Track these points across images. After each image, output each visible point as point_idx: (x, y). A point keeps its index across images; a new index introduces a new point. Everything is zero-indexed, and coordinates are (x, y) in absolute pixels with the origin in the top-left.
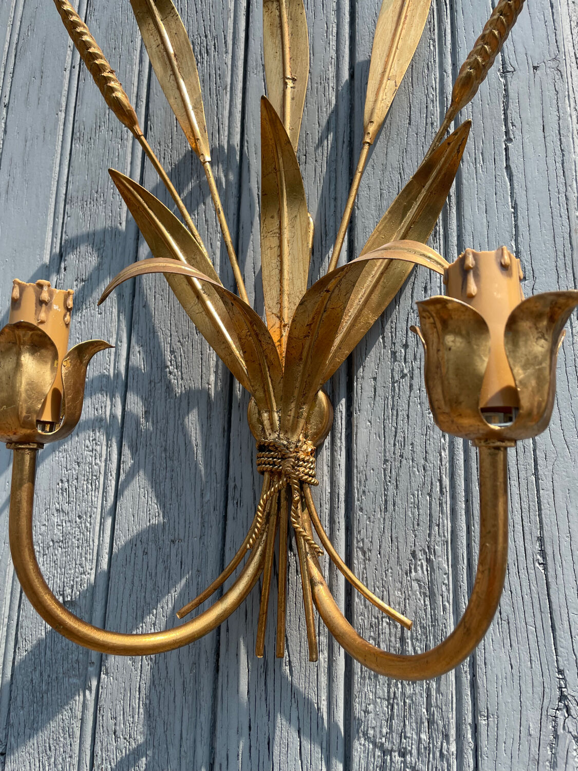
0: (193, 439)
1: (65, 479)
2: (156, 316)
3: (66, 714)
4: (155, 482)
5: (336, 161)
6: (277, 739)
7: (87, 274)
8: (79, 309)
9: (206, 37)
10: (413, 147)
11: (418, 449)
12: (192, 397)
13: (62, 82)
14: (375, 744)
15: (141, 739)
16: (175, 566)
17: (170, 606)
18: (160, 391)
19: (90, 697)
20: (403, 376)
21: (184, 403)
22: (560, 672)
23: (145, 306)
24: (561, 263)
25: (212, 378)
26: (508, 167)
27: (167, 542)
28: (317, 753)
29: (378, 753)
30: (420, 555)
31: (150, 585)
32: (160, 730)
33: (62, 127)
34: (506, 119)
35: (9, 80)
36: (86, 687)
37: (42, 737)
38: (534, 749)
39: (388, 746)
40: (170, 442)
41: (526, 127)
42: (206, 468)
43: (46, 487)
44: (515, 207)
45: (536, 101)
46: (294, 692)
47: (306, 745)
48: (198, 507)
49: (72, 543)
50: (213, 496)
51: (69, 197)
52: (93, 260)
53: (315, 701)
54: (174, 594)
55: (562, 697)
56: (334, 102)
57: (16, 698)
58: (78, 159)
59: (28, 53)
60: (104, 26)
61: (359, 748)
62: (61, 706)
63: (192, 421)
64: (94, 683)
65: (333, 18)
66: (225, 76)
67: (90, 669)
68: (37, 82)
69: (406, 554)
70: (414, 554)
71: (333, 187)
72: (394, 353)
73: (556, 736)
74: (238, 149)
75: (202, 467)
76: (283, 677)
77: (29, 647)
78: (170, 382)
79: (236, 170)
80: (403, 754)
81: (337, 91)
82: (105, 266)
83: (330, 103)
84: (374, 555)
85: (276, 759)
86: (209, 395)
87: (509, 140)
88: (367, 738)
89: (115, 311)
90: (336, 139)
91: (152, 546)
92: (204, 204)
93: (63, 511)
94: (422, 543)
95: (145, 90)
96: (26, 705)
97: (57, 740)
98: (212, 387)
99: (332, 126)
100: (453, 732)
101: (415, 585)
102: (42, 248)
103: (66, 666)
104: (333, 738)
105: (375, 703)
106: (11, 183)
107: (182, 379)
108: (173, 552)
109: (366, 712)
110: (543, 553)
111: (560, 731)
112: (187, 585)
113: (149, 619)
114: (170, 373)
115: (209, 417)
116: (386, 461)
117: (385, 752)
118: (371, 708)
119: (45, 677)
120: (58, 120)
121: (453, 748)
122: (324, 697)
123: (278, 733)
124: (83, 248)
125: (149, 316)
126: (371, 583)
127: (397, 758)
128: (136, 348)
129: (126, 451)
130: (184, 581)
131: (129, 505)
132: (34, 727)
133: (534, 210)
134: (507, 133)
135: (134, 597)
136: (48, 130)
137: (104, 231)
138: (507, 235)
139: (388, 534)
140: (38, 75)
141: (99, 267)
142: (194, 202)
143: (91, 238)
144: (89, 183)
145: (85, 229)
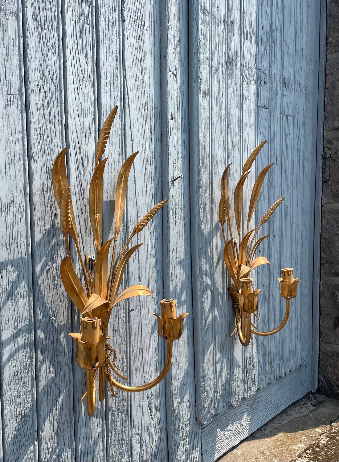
0: (63, 343)
1: (15, 371)
2: (46, 297)
3: (28, 453)
4: (51, 361)
6: (92, 422)
7: (13, 279)
8: (11, 296)
11: (121, 332)
12: (61, 328)
14: (113, 411)
15: (56, 445)
16: (61, 387)
17: (61, 401)
18: (50, 328)
19: (36, 442)
21: (59, 330)
22: (144, 377)
27: (58, 381)
28: (100, 420)
30: (121, 360)
31: (54, 397)
32: (62, 439)
36: (34, 440)
39: (115, 410)
40: (55, 346)
43: (8, 377)
44: (139, 260)
47: (98, 419)
49: (22, 394)
50: (70, 360)
52: (15, 273)
53: (100, 408)
55: (145, 382)
61: (110, 414)
62: (26, 452)
63: (62, 337)
69: (118, 361)
75: (66, 352)
77: (11, 439)
78: (53, 323)
80: (118, 410)
82: (21, 276)
85: (92, 428)
86: (67, 326)
87: (138, 238)
88: (111, 410)
89: (27, 295)
92: (60, 250)
93: (17, 384)
94: (121, 357)
98: (67, 322)
107: (57, 321)
113: (54, 408)
114: (53, 319)
115: (67, 334)
121: (127, 403)
123: (92, 421)
125: (43, 298)
128: (38, 311)
129: (40, 353)
130: (64, 391)
131: (43, 373)
133: (142, 260)
135: (49, 403)
137: (19, 259)
141: (18, 276)
143: (12, 262)
144: (8, 233)
145: (8, 257)
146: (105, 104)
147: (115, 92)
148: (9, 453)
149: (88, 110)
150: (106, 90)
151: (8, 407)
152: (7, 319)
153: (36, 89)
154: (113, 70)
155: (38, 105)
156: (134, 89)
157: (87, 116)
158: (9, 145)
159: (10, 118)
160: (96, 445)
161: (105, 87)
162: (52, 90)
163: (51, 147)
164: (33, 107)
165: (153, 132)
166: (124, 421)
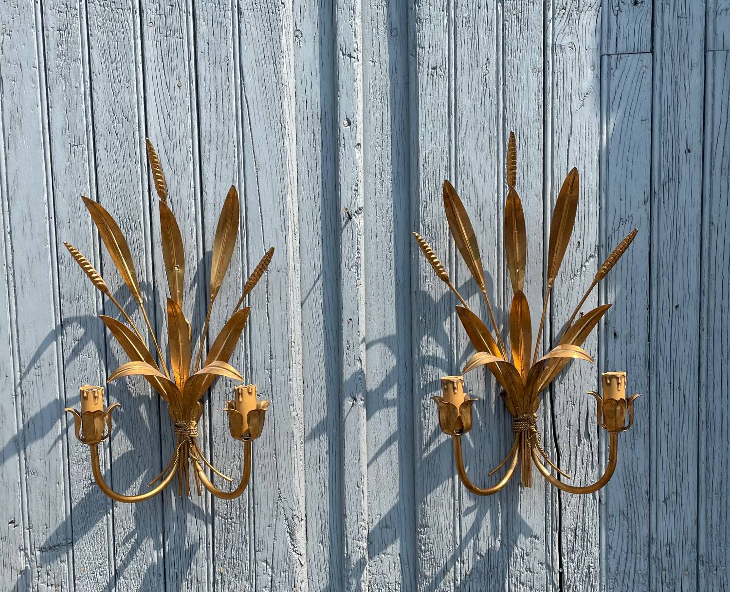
0: (144, 416)
3: (100, 524)
4: (128, 433)
5: (199, 296)
6: (188, 520)
7: (79, 337)
9: (129, 219)
10: (232, 297)
12: (141, 399)
13: (45, 226)
14: (222, 517)
15: (134, 528)
16: (141, 466)
18: (125, 395)
19: (110, 516)
20: (230, 393)
21: (138, 401)
22: (279, 489)
23: (113, 356)
24: (285, 354)
25: (150, 390)
26: (267, 313)
27: (137, 456)
28: (202, 522)
29: (223, 520)
30: (236, 457)
31: (131, 473)
32: (142, 523)
33: (50, 253)
34: (267, 292)
35: (7, 217)
36: (107, 512)
37: (90, 534)
38: (271, 512)
39: (226, 517)
40: (133, 417)
41: (274, 297)
42: (151, 428)
44: (270, 330)
45: (278, 287)
46: (193, 504)
47: (198, 520)
48: (149, 443)
50: (155, 438)
51: (62, 295)
52: (81, 331)
53: (201, 506)
54: (142, 476)
55: (280, 497)
56: (196, 268)
57: (75, 521)
58: (64, 276)
59: (18, 202)
60: (66, 196)
61: (217, 519)
62: (97, 521)
63: (142, 409)
64: (111, 511)
65: (194, 224)
66: (142, 245)
67: (108, 506)
68: (28, 222)
69: (231, 456)
70: (234, 456)
71: (198, 309)
72: (226, 384)
73: (278, 508)
74: (152, 283)
75: (149, 427)
76: (189, 501)
77: (78, 501)
78: (130, 391)
79: (152, 294)
80: (231, 519)
81: (198, 263)
82: (89, 335)
83: (195, 268)
84: (220, 458)
85: (188, 527)
86: (149, 398)
87: (268, 301)
88: (219, 515)
89: (97, 357)
90: (198, 286)
91: (130, 460)
95: (98, 242)
96: (80, 524)
97: (97, 534)
98: (150, 394)
99: (197, 279)
100: (247, 510)
101: (235, 467)
102: (51, 321)
103: (97, 506)
104: (208, 517)
105: (222, 505)
106: (24, 283)
107: (135, 390)
108: (140, 461)
109: (219, 508)
110: (275, 454)
111: (279, 506)
112: (147, 472)
113: (132, 486)
114: (130, 387)
115: (150, 407)
116: (224, 424)
117: (225, 519)
118: (220, 506)
119: (88, 511)
120: (47, 250)
121: (247, 515)
122: (204, 505)
123: (188, 518)
124: (75, 324)
125: (115, 361)
126: (220, 469)
127: (229, 520)
129: (113, 421)
130: (146, 471)
131: (117, 443)
132: (85, 530)
133: (276, 331)
134: (267, 298)
135: (124, 478)
136: (42, 255)
137: (86, 316)
138: (267, 341)
139: (225, 450)
140: (28, 218)
141: (85, 334)
142: (133, 308)
143: (79, 319)
144: (73, 289)
145: (74, 314)
146: (208, 129)
147: (225, 111)
148: (76, 516)
149: (181, 143)
150: (209, 111)
151: (75, 468)
152: (72, 377)
153: (106, 132)
154: (220, 84)
155: (108, 149)
156: (259, 100)
157: (179, 149)
158: (73, 198)
159: (74, 171)
160: (194, 549)
161: (208, 109)
162: (126, 129)
163: (125, 193)
164: (101, 153)
165: (319, 149)
166: (242, 536)
